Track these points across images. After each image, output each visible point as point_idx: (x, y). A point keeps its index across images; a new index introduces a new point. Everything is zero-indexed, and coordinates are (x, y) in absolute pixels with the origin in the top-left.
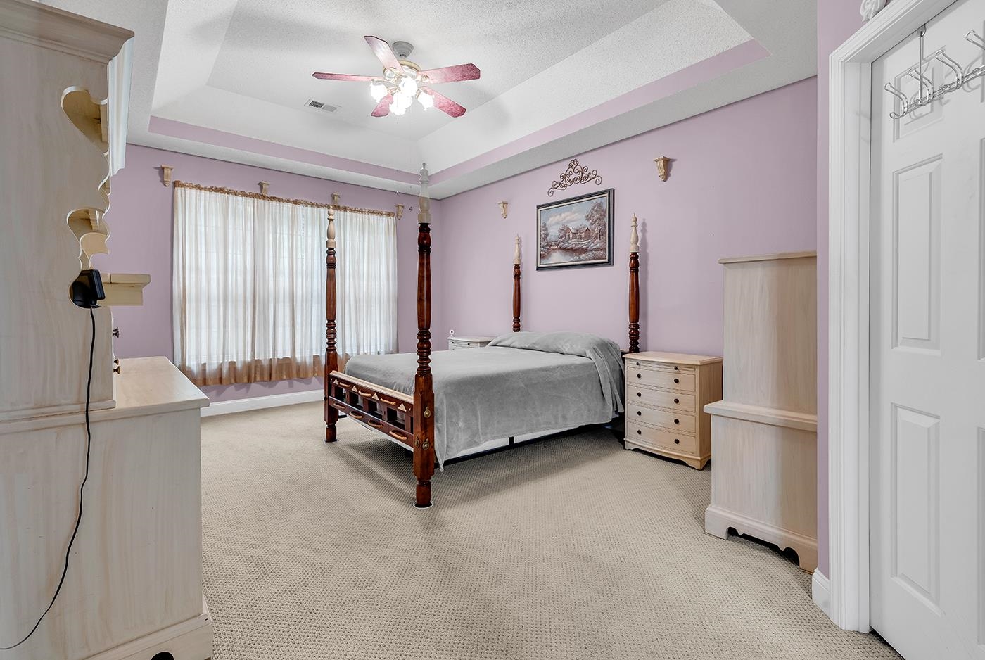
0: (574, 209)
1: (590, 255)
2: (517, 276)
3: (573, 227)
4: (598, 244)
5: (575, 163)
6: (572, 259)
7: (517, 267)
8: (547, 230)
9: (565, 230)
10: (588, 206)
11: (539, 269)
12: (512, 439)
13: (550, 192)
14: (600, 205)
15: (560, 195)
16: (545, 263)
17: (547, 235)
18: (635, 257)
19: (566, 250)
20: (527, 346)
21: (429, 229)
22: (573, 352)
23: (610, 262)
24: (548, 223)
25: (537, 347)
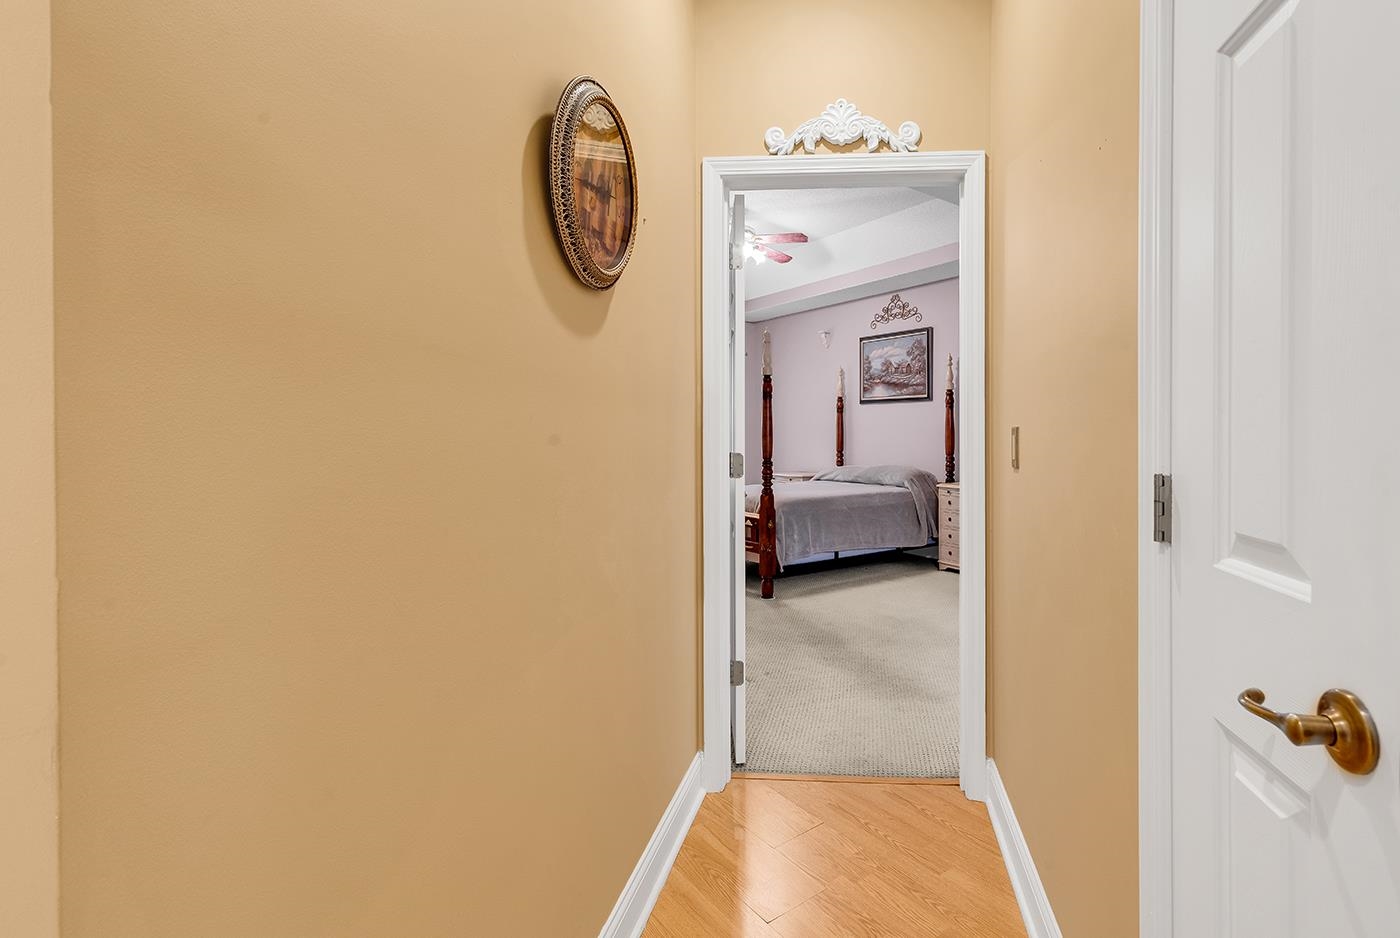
0: (896, 344)
1: (911, 389)
2: (840, 410)
3: (895, 361)
4: (918, 379)
5: (896, 298)
6: (894, 393)
7: (840, 400)
8: (870, 363)
9: (887, 364)
10: (908, 342)
11: (862, 402)
12: (837, 553)
13: (873, 325)
14: (920, 342)
15: (882, 329)
16: (868, 397)
17: (870, 368)
18: (950, 393)
19: (889, 384)
20: (850, 479)
21: (771, 380)
22: (891, 482)
23: (929, 398)
24: (871, 356)
25: (860, 480)
